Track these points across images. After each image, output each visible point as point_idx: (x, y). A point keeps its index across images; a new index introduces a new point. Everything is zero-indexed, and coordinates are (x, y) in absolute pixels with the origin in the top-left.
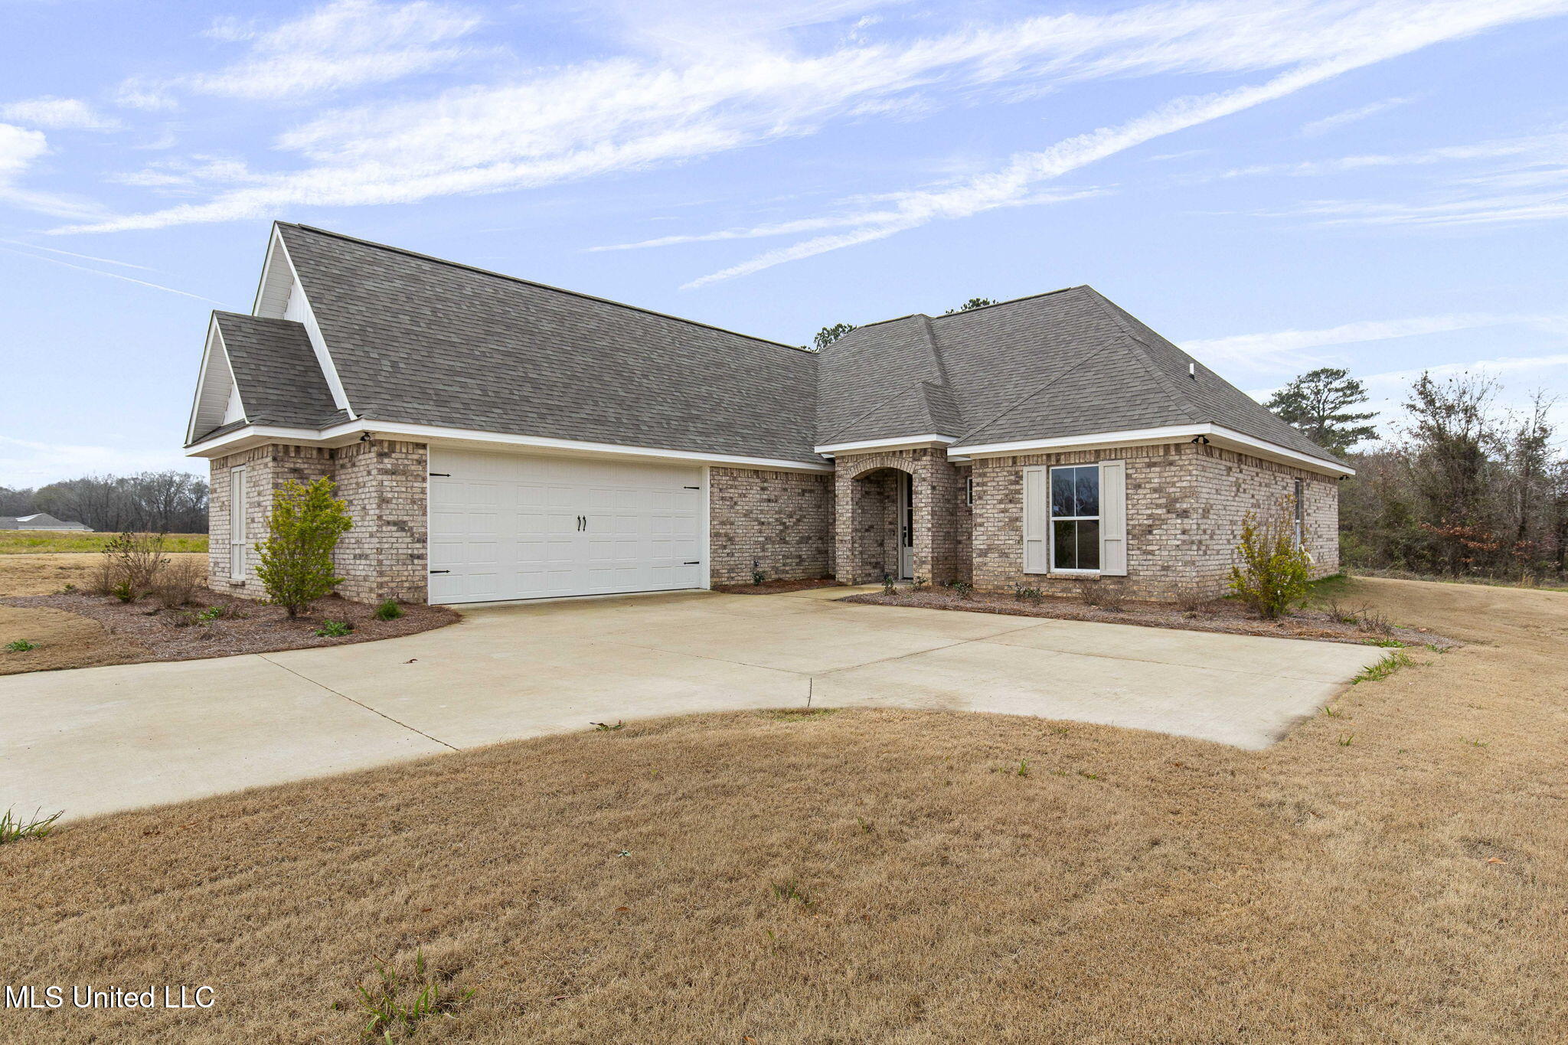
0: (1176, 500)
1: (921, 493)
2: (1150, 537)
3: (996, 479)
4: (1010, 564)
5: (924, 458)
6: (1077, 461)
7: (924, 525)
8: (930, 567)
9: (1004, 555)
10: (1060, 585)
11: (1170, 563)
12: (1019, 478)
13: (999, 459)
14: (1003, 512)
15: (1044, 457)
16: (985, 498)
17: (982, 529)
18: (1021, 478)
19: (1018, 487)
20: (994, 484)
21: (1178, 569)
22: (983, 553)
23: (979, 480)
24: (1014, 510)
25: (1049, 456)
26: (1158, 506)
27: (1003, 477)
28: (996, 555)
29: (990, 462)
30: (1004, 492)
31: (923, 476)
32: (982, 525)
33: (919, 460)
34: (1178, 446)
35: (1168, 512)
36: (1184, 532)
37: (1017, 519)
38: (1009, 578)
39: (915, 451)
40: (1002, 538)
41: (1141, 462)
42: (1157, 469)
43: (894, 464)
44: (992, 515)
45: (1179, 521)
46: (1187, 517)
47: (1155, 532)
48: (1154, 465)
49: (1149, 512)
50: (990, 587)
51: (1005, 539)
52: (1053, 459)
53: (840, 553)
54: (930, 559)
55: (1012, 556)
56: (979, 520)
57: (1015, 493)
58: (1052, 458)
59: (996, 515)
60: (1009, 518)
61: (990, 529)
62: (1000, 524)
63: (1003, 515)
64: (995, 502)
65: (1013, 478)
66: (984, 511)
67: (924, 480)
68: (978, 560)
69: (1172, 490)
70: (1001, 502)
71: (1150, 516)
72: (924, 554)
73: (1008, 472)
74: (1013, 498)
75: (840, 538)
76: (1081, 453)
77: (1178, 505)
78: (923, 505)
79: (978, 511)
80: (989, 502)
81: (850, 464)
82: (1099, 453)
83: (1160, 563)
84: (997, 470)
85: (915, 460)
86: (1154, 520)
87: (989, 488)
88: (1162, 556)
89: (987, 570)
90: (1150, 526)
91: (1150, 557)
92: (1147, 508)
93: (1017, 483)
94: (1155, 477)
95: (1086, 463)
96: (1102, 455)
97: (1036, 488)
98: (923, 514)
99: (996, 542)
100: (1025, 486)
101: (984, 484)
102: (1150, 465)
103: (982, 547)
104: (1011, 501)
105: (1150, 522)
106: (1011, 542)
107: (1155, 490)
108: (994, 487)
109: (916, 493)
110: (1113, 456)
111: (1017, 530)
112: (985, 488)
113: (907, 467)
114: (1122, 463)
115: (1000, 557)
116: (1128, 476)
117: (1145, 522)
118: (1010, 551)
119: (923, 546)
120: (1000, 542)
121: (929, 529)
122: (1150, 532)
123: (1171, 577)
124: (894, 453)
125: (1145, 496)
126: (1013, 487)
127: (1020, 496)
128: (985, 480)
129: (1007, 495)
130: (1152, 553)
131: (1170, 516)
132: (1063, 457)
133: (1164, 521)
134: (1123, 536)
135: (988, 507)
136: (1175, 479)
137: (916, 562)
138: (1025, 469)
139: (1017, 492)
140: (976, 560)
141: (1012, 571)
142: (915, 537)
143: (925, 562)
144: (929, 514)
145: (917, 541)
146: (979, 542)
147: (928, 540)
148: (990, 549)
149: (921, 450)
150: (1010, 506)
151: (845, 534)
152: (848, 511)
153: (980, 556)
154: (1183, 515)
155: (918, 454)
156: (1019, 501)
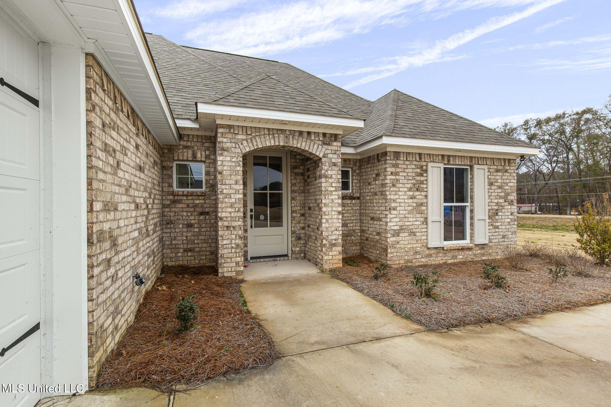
0: (508, 194)
1: (331, 177)
2: (497, 217)
3: (406, 170)
4: (417, 241)
5: (335, 144)
6: (460, 163)
7: (334, 209)
8: (340, 249)
9: (412, 233)
10: (450, 255)
11: (506, 233)
12: (424, 172)
13: (409, 153)
14: (411, 198)
15: (440, 157)
16: (398, 185)
17: (395, 212)
18: (426, 171)
19: (422, 178)
20: (405, 174)
21: (509, 236)
22: (397, 233)
23: (393, 170)
24: (420, 197)
25: (443, 156)
26: (501, 197)
27: (411, 169)
28: (407, 234)
29: (402, 155)
30: (412, 181)
31: (334, 160)
32: (395, 209)
33: (328, 144)
35: (505, 201)
37: (422, 204)
38: (416, 253)
39: (324, 135)
40: (411, 219)
41: (493, 167)
42: (500, 174)
43: (301, 144)
44: (403, 201)
45: (509, 207)
46: (513, 205)
47: (499, 214)
48: (499, 171)
49: (496, 201)
50: (402, 262)
51: (414, 221)
52: (446, 159)
53: (225, 242)
55: (418, 234)
56: (393, 205)
57: (420, 183)
58: (445, 157)
59: (406, 201)
60: (416, 203)
61: (401, 212)
62: (410, 208)
63: (411, 201)
64: (406, 189)
65: (418, 170)
66: (397, 197)
67: (335, 164)
69: (506, 187)
70: (410, 190)
71: (497, 204)
72: (334, 237)
73: (415, 165)
74: (420, 186)
75: (226, 224)
77: (509, 197)
78: (333, 189)
79: (392, 197)
80: (401, 189)
81: (240, 137)
83: (501, 233)
84: (407, 163)
85: (324, 143)
86: (499, 206)
87: (401, 177)
89: (398, 248)
90: (497, 210)
91: (497, 230)
92: (496, 199)
93: (421, 175)
94: (499, 178)
95: (464, 165)
96: (474, 161)
97: (436, 179)
98: (333, 197)
99: (406, 223)
100: (429, 178)
101: (396, 174)
102: (497, 171)
103: (395, 228)
104: (418, 190)
105: (496, 208)
106: (417, 223)
107: (499, 187)
108: (405, 176)
109: (326, 177)
110: (480, 162)
111: (422, 213)
112: (397, 177)
114: (486, 167)
115: (410, 235)
116: (488, 177)
117: (495, 207)
118: (417, 230)
119: (333, 229)
120: (409, 223)
121: (339, 213)
122: (497, 214)
123: (506, 242)
124: (301, 133)
125: (495, 191)
126: (419, 178)
127: (425, 186)
128: (398, 170)
129: (414, 185)
130: (497, 227)
131: (505, 204)
132: (451, 159)
133: (503, 207)
134: (486, 217)
135: (400, 193)
136: (508, 181)
137: (325, 245)
138: (430, 165)
139: (422, 182)
140: (391, 240)
141: (418, 247)
142: (324, 221)
143: (334, 245)
144: (339, 198)
145: (327, 225)
146: (393, 224)
147: (338, 223)
148: (402, 229)
149: (331, 135)
150: (417, 193)
151: (233, 219)
152: (236, 193)
153: (393, 236)
154: (511, 202)
155: (327, 138)
156: (423, 190)
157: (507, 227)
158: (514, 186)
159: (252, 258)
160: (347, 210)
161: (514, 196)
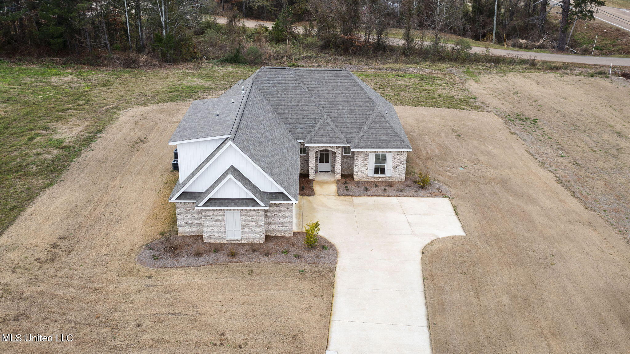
0: (402, 162)
1: (338, 157)
4: (364, 175)
5: (339, 149)
7: (339, 165)
9: (362, 172)
10: (376, 179)
11: (400, 174)
12: (367, 155)
13: (363, 152)
16: (358, 159)
17: (357, 167)
20: (361, 157)
22: (357, 172)
23: (357, 155)
25: (375, 152)
26: (399, 163)
27: (363, 155)
29: (360, 153)
34: (403, 153)
36: (403, 168)
37: (366, 165)
38: (364, 178)
41: (396, 154)
43: (330, 149)
48: (399, 154)
50: (359, 180)
51: (364, 169)
53: (311, 171)
54: (340, 172)
55: (365, 173)
56: (356, 165)
59: (361, 164)
61: (359, 167)
62: (362, 166)
63: (363, 164)
66: (358, 162)
67: (339, 153)
68: (356, 174)
69: (401, 160)
70: (362, 160)
71: (397, 165)
74: (366, 160)
76: (383, 153)
78: (339, 160)
79: (356, 163)
81: (315, 149)
82: (386, 153)
87: (359, 157)
88: (398, 173)
89: (358, 176)
92: (396, 163)
94: (398, 157)
95: (383, 155)
97: (372, 158)
98: (339, 162)
99: (361, 169)
100: (369, 158)
101: (358, 156)
107: (398, 160)
110: (390, 154)
111: (367, 167)
113: (335, 150)
114: (392, 154)
116: (393, 156)
119: (338, 170)
122: (397, 168)
123: (400, 176)
124: (330, 147)
125: (396, 161)
129: (364, 159)
130: (397, 172)
131: (401, 165)
132: (378, 153)
134: (391, 168)
136: (402, 158)
137: (336, 173)
138: (370, 154)
139: (367, 158)
143: (339, 174)
145: (337, 168)
146: (356, 169)
147: (340, 168)
148: (359, 171)
149: (339, 147)
150: (365, 162)
151: (313, 167)
152: (313, 160)
154: (404, 164)
155: (337, 147)
156: (367, 161)
157: (401, 171)
158: (405, 160)
159: (319, 171)
160: (349, 161)
161: (405, 162)
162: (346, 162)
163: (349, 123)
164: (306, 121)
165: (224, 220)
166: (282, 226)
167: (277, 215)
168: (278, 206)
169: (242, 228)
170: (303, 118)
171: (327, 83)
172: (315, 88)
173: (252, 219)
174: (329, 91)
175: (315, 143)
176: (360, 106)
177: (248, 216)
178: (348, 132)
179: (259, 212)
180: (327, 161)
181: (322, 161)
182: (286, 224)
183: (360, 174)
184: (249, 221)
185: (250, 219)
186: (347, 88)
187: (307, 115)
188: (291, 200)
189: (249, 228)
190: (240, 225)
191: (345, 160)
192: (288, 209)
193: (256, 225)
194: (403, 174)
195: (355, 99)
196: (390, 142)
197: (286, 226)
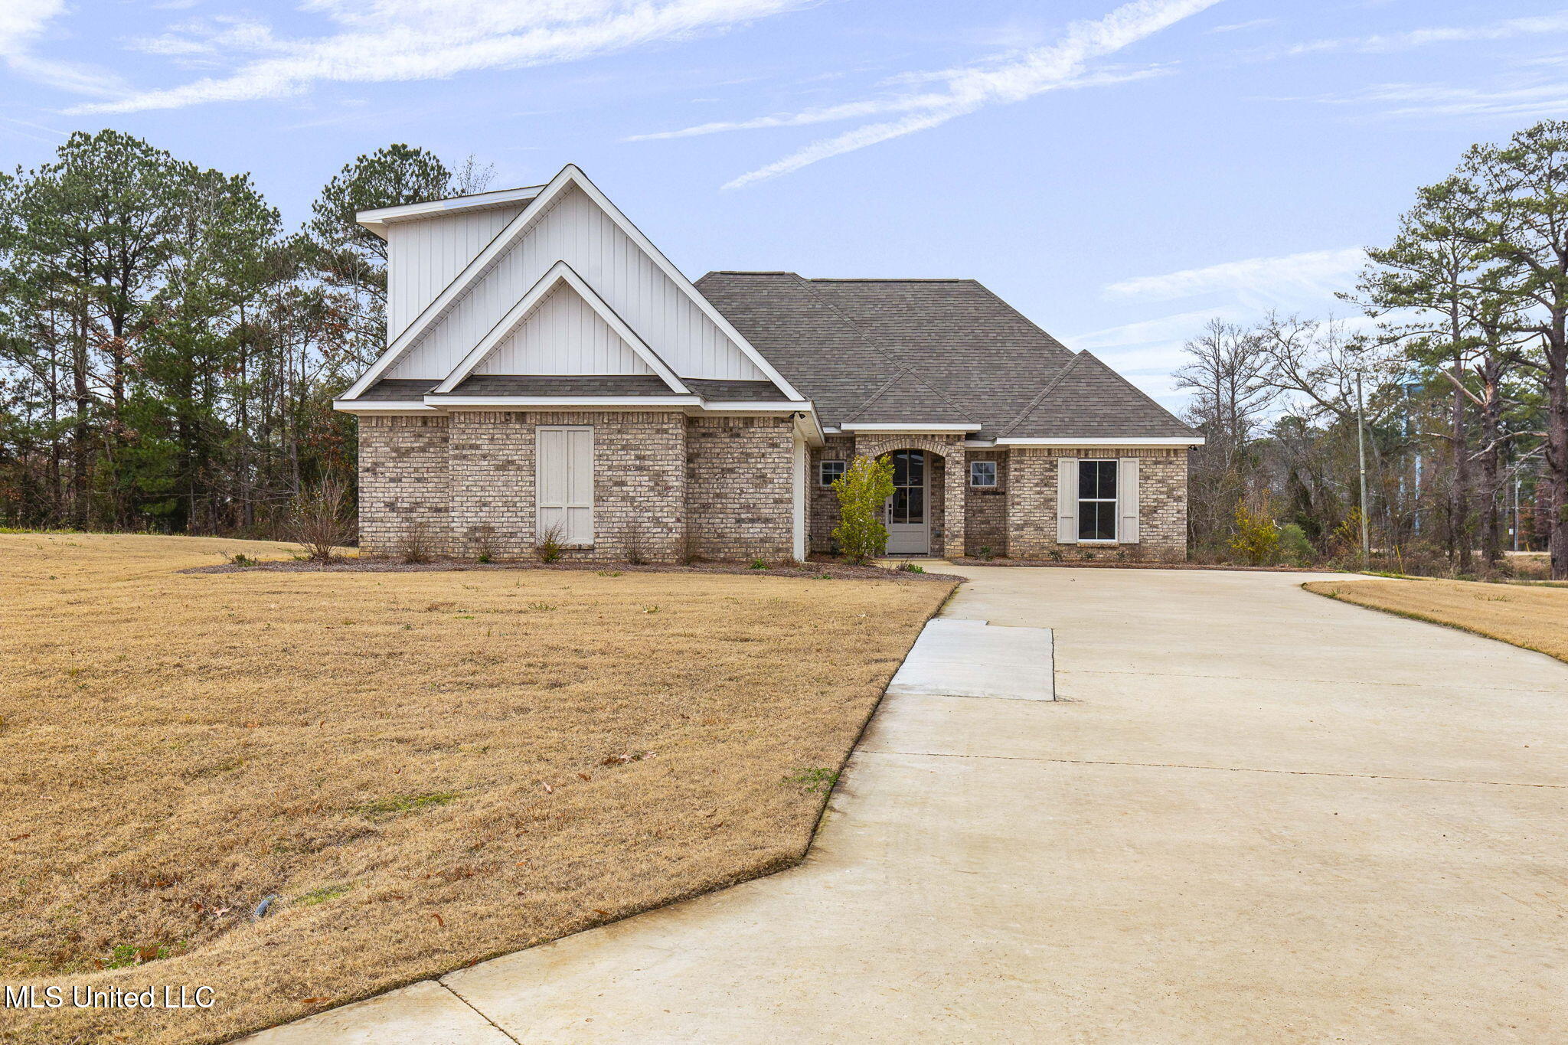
0: (1174, 489)
1: (954, 474)
2: (1155, 515)
3: (1032, 466)
4: (1044, 536)
5: (958, 444)
6: (1103, 456)
7: (957, 503)
8: (962, 540)
9: (1039, 528)
10: (1085, 552)
11: (1169, 534)
12: (1054, 466)
13: (1035, 450)
14: (1038, 494)
15: (1075, 451)
16: (1022, 481)
17: (1019, 507)
18: (1057, 466)
19: (1052, 474)
20: (1031, 470)
21: (1175, 537)
22: (1020, 528)
23: (1017, 466)
24: (1049, 492)
25: (1079, 450)
26: (1162, 493)
27: (1038, 465)
28: (1032, 529)
29: (1027, 452)
30: (1040, 477)
31: (957, 459)
32: (1019, 504)
33: (951, 445)
34: (1175, 451)
35: (1168, 497)
36: (1178, 512)
37: (1051, 500)
38: (1043, 548)
39: (948, 436)
40: (1037, 515)
41: (1150, 460)
42: (1161, 466)
43: (927, 447)
44: (1028, 496)
45: (1175, 504)
46: (1181, 501)
47: (1158, 511)
48: (1159, 463)
49: (1155, 497)
51: (1040, 516)
52: (1083, 453)
54: (962, 533)
55: (1045, 529)
56: (1016, 500)
57: (1049, 479)
58: (1081, 452)
59: (1032, 496)
60: (1044, 499)
61: (1026, 507)
62: (1035, 503)
63: (1038, 496)
64: (1032, 485)
65: (1047, 466)
66: (1021, 492)
67: (958, 463)
68: (1015, 533)
69: (1171, 482)
70: (1037, 485)
71: (1155, 500)
72: (956, 529)
73: (1043, 461)
74: (1048, 481)
76: (1105, 450)
77: (1175, 492)
78: (957, 485)
79: (1016, 492)
80: (1026, 485)
81: (873, 443)
82: (1119, 451)
83: (1161, 533)
84: (1034, 459)
85: (948, 444)
86: (1159, 502)
87: (1026, 470)
88: (1163, 529)
89: (1021, 539)
90: (1155, 507)
91: (1155, 530)
92: (1154, 494)
93: (1051, 470)
94: (1160, 472)
95: (1109, 458)
96: (1121, 453)
97: (1068, 475)
98: (957, 492)
99: (1031, 518)
100: (1059, 473)
101: (1021, 470)
102: (1156, 463)
103: (1019, 522)
104: (1046, 485)
105: (1156, 504)
106: (1045, 518)
107: (1159, 481)
108: (1031, 472)
109: (949, 474)
110: (1130, 455)
111: (1050, 509)
112: (1022, 473)
113: (941, 450)
114: (1137, 460)
115: (1035, 530)
116: (1141, 470)
117: (1152, 504)
118: (1044, 525)
119: (955, 521)
120: (1035, 518)
121: (962, 507)
122: (1155, 512)
123: (1170, 543)
124: (926, 436)
125: (1152, 486)
126: (1047, 474)
127: (1055, 481)
128: (1023, 466)
129: (1042, 480)
130: (1156, 526)
131: (1169, 500)
132: (1089, 453)
133: (1165, 504)
134: (1137, 515)
135: (1025, 489)
136: (1174, 474)
137: (947, 536)
138: (1060, 460)
139: (1052, 478)
140: (1013, 533)
141: (1046, 542)
142: (946, 514)
143: (957, 536)
144: (962, 493)
145: (950, 518)
146: (1016, 518)
147: (960, 516)
148: (1026, 524)
149: (955, 436)
150: (1045, 489)
153: (1017, 530)
154: (1179, 499)
155: (951, 439)
156: (1053, 485)
157: (1171, 527)
158: (1184, 480)
159: (890, 554)
160: (989, 506)
161: (1183, 492)
162: (982, 511)
163: (985, 393)
164: (847, 384)
165: (532, 466)
166: (752, 521)
167: (731, 471)
168: (738, 436)
169: (598, 499)
170: (834, 377)
171: (910, 308)
172: (872, 319)
173: (638, 457)
174: (920, 325)
175: (874, 421)
176: (1020, 355)
177: (624, 448)
178: (986, 412)
179: (666, 431)
180: (917, 515)
181: (899, 515)
182: (766, 512)
183: (1029, 533)
184: (626, 468)
185: (630, 459)
186: (977, 319)
187: (849, 370)
188: (788, 400)
189: (623, 499)
190: (592, 483)
191: (977, 503)
192: (774, 445)
193: (652, 484)
194: (1179, 535)
195: (1003, 342)
196: (1127, 419)
197: (767, 521)
